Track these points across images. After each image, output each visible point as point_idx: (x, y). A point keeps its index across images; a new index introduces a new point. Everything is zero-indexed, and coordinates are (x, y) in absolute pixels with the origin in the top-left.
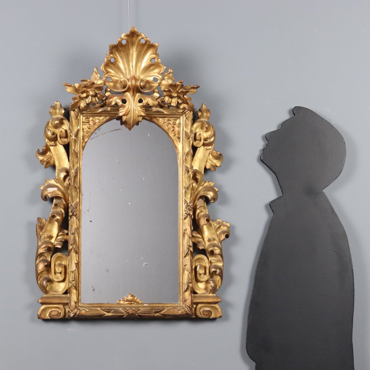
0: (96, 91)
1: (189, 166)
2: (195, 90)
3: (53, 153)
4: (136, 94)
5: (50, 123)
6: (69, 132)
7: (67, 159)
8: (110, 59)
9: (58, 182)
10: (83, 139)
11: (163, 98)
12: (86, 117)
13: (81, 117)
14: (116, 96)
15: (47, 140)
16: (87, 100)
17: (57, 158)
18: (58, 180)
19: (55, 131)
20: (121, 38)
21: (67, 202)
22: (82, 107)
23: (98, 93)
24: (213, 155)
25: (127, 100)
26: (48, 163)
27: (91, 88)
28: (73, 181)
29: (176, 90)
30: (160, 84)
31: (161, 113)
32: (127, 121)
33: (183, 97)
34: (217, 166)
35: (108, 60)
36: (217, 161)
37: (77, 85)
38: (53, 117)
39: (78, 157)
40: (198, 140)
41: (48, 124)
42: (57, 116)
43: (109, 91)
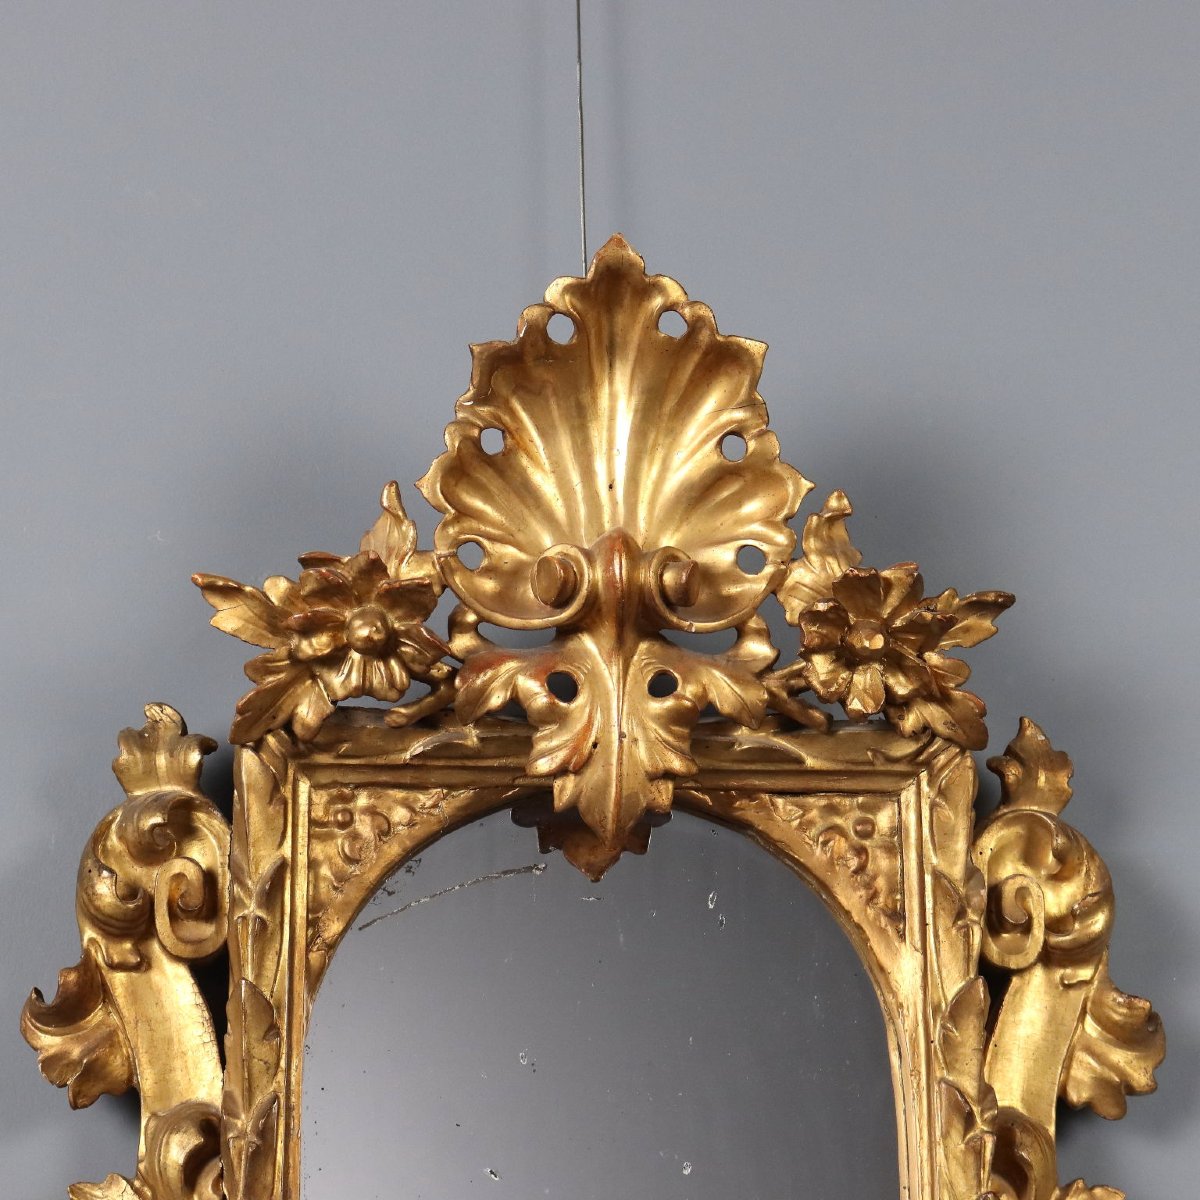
0: (391, 617)
1: (970, 1087)
2: (987, 623)
3: (125, 1012)
4: (636, 646)
5: (114, 827)
6: (225, 879)
7: (213, 1049)
8: (476, 432)
9: (149, 1193)
10: (312, 924)
11: (796, 667)
12: (334, 791)
13: (304, 787)
14: (512, 657)
15: (89, 933)
16: (336, 680)
17: (152, 1045)
18: (151, 1181)
19: (144, 880)
20: (545, 304)
22: (303, 725)
23: (407, 634)
24: (1109, 1018)
25: (580, 677)
26: (91, 1071)
27: (360, 601)
28: (241, 1185)
29: (877, 616)
30: (777, 583)
31: (787, 767)
32: (583, 804)
33: (920, 656)
34: (1130, 1090)
35: (466, 439)
36: (1130, 1055)
37: (276, 589)
38: (138, 793)
39: (278, 1034)
40: (1015, 927)
41: (99, 837)
42: (155, 789)
43: (474, 628)
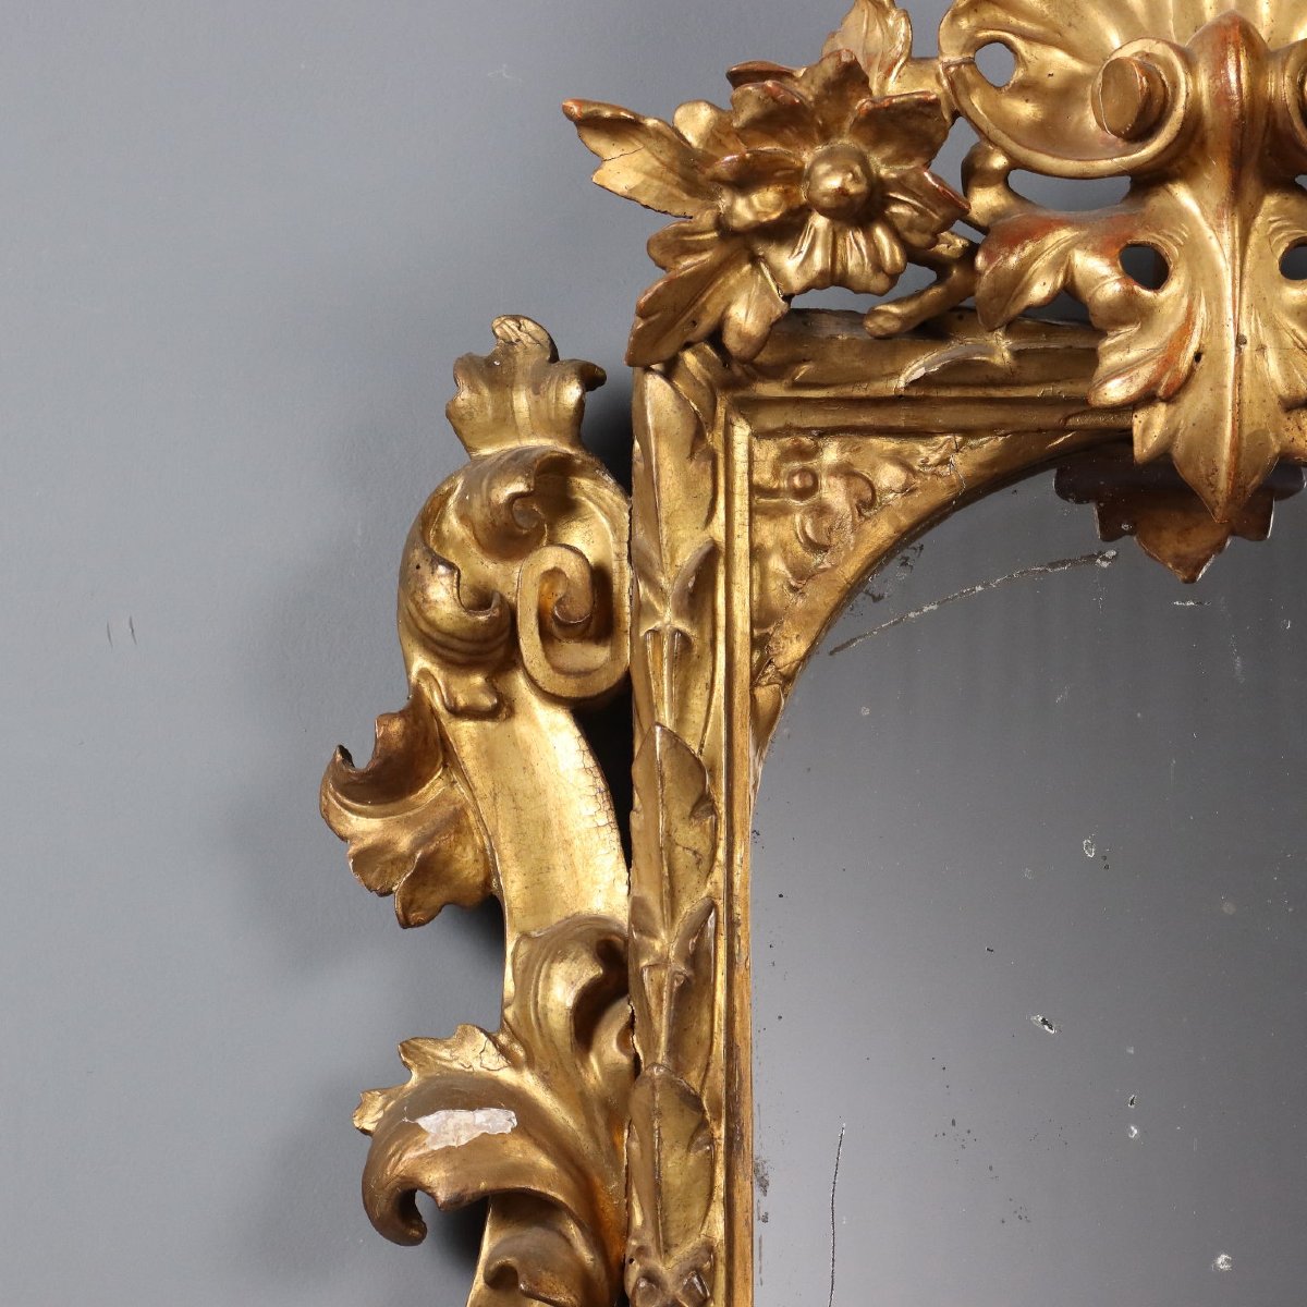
0: (875, 160)
3: (476, 781)
4: (1260, 200)
5: (451, 502)
6: (623, 579)
7: (612, 837)
9: (521, 1054)
10: (758, 643)
12: (787, 442)
13: (741, 432)
14: (1062, 224)
15: (420, 662)
16: (790, 263)
17: (519, 834)
18: (524, 1035)
19: (500, 582)
21: (615, 1250)
22: (739, 334)
23: (901, 184)
25: (1173, 251)
26: (429, 870)
27: (826, 134)
28: (663, 1039)
32: (1179, 451)
37: (695, 123)
38: (486, 451)
39: (713, 810)
41: (430, 517)
42: (512, 445)
43: (1002, 178)
